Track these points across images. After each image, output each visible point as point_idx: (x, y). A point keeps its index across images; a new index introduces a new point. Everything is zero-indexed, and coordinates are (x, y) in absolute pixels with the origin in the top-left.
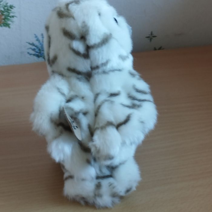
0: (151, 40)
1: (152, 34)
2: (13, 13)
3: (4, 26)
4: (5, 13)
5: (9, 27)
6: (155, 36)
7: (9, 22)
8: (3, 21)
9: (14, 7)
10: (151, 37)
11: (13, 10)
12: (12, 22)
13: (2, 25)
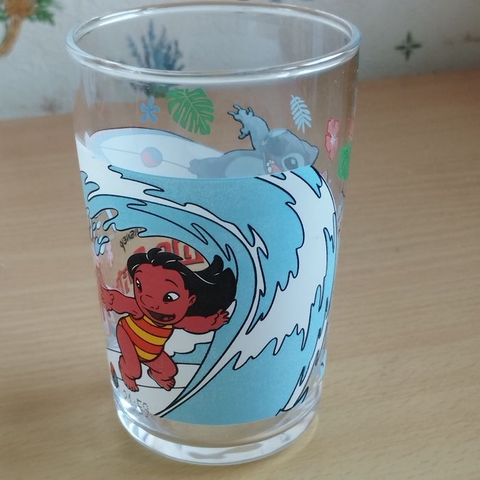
0: (408, 54)
1: (409, 38)
3: (39, 19)
5: (52, 22)
6: (417, 46)
7: (51, 9)
8: (36, 6)
10: (408, 47)
12: (60, 8)
13: (35, 16)
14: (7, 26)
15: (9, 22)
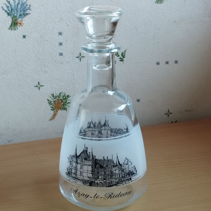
0: (168, 116)
1: (169, 111)
2: (69, 100)
4: (63, 101)
6: (171, 113)
7: (66, 107)
8: (62, 106)
9: (70, 96)
11: (69, 99)
12: (68, 106)
13: (62, 109)
14: (54, 112)
15: (55, 111)
